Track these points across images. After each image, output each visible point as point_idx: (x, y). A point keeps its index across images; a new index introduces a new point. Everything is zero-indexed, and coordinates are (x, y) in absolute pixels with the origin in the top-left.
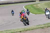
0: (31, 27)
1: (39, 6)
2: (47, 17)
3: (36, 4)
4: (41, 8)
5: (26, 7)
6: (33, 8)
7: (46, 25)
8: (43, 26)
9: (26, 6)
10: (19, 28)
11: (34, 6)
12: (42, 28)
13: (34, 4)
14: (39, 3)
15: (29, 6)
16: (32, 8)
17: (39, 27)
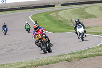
0: (45, 60)
1: (62, 16)
2: (79, 38)
3: (55, 11)
4: (65, 20)
5: (34, 18)
6: (49, 19)
7: (77, 55)
8: (70, 56)
9: (35, 16)
10: (21, 61)
11: (51, 15)
12: (68, 61)
13: (51, 12)
14: (61, 10)
15: (41, 17)
16: (47, 20)
17: (62, 58)
